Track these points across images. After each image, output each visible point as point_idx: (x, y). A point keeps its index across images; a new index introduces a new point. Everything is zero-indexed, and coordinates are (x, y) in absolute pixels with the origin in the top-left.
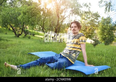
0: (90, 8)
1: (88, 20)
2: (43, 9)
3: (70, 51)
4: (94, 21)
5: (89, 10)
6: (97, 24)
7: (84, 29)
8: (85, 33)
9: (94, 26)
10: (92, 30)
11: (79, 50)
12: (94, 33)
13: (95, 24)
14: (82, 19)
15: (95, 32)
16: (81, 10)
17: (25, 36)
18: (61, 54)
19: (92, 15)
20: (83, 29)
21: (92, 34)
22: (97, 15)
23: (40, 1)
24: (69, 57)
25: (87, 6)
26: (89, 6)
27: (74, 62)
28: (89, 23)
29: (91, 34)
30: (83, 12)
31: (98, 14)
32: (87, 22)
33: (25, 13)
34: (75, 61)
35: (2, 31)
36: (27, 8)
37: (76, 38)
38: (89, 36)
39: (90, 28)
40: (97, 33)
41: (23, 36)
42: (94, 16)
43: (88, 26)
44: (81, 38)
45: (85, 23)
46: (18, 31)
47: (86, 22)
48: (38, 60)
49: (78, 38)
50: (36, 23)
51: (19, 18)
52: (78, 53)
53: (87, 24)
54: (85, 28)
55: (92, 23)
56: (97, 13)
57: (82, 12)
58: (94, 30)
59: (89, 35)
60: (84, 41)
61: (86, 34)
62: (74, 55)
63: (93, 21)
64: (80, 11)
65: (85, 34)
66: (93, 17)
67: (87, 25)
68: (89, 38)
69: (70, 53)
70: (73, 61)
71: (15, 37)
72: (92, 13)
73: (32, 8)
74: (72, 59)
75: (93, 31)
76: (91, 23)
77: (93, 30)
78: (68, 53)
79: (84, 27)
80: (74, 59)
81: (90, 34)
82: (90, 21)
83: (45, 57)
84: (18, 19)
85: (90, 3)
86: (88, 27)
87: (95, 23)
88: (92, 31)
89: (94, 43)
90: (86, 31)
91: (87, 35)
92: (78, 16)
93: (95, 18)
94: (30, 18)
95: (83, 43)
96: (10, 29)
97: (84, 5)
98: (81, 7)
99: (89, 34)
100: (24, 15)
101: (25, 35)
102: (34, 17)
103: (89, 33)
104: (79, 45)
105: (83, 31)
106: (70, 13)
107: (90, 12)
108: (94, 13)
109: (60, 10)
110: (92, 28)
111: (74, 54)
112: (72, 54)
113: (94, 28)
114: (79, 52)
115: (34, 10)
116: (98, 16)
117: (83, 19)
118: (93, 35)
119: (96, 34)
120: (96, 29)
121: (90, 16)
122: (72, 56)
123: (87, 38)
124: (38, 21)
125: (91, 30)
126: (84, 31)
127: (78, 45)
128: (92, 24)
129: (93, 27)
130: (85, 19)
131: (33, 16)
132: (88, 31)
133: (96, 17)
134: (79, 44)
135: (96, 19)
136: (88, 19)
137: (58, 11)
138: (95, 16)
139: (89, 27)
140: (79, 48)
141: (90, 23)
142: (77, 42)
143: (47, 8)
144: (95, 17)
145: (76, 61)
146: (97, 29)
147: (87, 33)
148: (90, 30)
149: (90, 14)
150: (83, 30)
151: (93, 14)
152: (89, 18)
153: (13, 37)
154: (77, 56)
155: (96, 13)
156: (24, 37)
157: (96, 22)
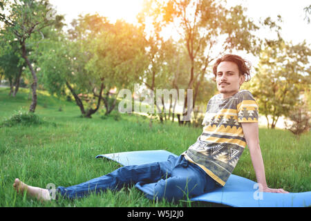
0: (279, 28)
1: (278, 64)
2: (151, 39)
3: (210, 145)
4: (297, 67)
5: (279, 35)
6: (307, 74)
7: (268, 90)
8: (270, 101)
9: (297, 82)
10: (292, 92)
11: (237, 143)
12: (299, 100)
13: (300, 75)
14: (260, 65)
15: (300, 98)
16: (254, 36)
17: (106, 114)
18: (183, 156)
19: (289, 51)
20: (266, 92)
21: (291, 103)
22: (304, 50)
23: (142, 20)
24: (207, 163)
25: (273, 24)
26: (278, 23)
27: (225, 181)
28: (281, 73)
29: (288, 106)
30: (261, 42)
31: (305, 46)
32: (275, 72)
33: (103, 54)
34: (227, 175)
35: (52, 105)
36: (108, 39)
37: (227, 108)
38: (284, 110)
39: (284, 87)
40: (307, 101)
41: (103, 114)
42: (295, 52)
43: (281, 82)
44: (241, 106)
45: (269, 75)
46: (90, 101)
47: (273, 72)
48: (115, 173)
49: (234, 107)
50: (131, 77)
51: (89, 66)
52: (236, 152)
53: (277, 76)
54: (270, 88)
55: (290, 72)
56: (305, 44)
57: (258, 43)
58: (298, 92)
59: (284, 107)
60: (251, 115)
61: (275, 105)
62: (221, 158)
63: (293, 68)
64: (252, 41)
65: (272, 103)
66: (291, 57)
67: (275, 79)
68: (283, 116)
69: (209, 151)
70: (221, 177)
71: (81, 117)
72: (290, 46)
73: (122, 39)
74: (216, 172)
75: (295, 95)
76: (287, 73)
77: (295, 93)
78: (205, 154)
79: (269, 86)
80: (224, 171)
81: (287, 103)
82: (284, 67)
83: (134, 166)
84: (86, 68)
85: (279, 17)
86: (278, 85)
87: (299, 73)
88: (291, 97)
89: (293, 126)
90: (274, 95)
91: (277, 108)
92: (248, 52)
93: (298, 60)
94: (115, 66)
95: (250, 120)
96: (69, 99)
97: (263, 21)
98: (256, 28)
99: (284, 105)
100: (100, 59)
101: (108, 113)
102: (127, 61)
103: (283, 102)
104: (238, 127)
105: (264, 97)
106: (225, 46)
107: (281, 40)
108: (295, 44)
109: (197, 41)
110: (292, 89)
111: (224, 154)
112: (217, 154)
113: (299, 87)
114: (238, 147)
115: (126, 45)
116: (307, 51)
117: (263, 63)
118: (294, 107)
119: (303, 103)
120: (303, 90)
121: (284, 54)
122: (215, 160)
123: (278, 115)
124: (137, 72)
125: (288, 92)
126: (268, 96)
127: (234, 127)
128: (291, 75)
129: (294, 85)
130: (269, 64)
131: (125, 59)
132: (279, 96)
133: (302, 57)
134: (237, 124)
135: (303, 61)
136: (279, 61)
137: (192, 44)
138: (299, 53)
139: (281, 86)
140: (238, 138)
141: (285, 74)
142: (232, 117)
143: (160, 37)
144: (299, 57)
145: (232, 176)
146: (305, 89)
147: (278, 101)
148: (285, 92)
149: (284, 50)
150: (264, 94)
151: (293, 47)
152: (282, 59)
153: (75, 117)
154: (233, 160)
155: (301, 44)
156: (103, 118)
157: (302, 69)
